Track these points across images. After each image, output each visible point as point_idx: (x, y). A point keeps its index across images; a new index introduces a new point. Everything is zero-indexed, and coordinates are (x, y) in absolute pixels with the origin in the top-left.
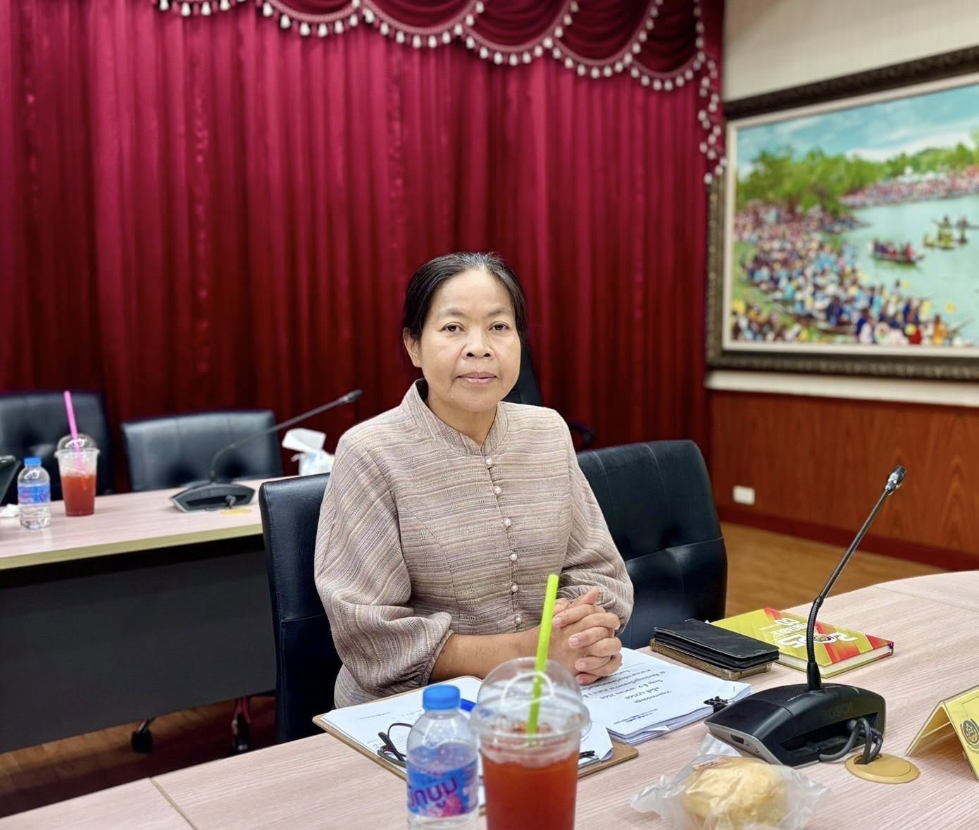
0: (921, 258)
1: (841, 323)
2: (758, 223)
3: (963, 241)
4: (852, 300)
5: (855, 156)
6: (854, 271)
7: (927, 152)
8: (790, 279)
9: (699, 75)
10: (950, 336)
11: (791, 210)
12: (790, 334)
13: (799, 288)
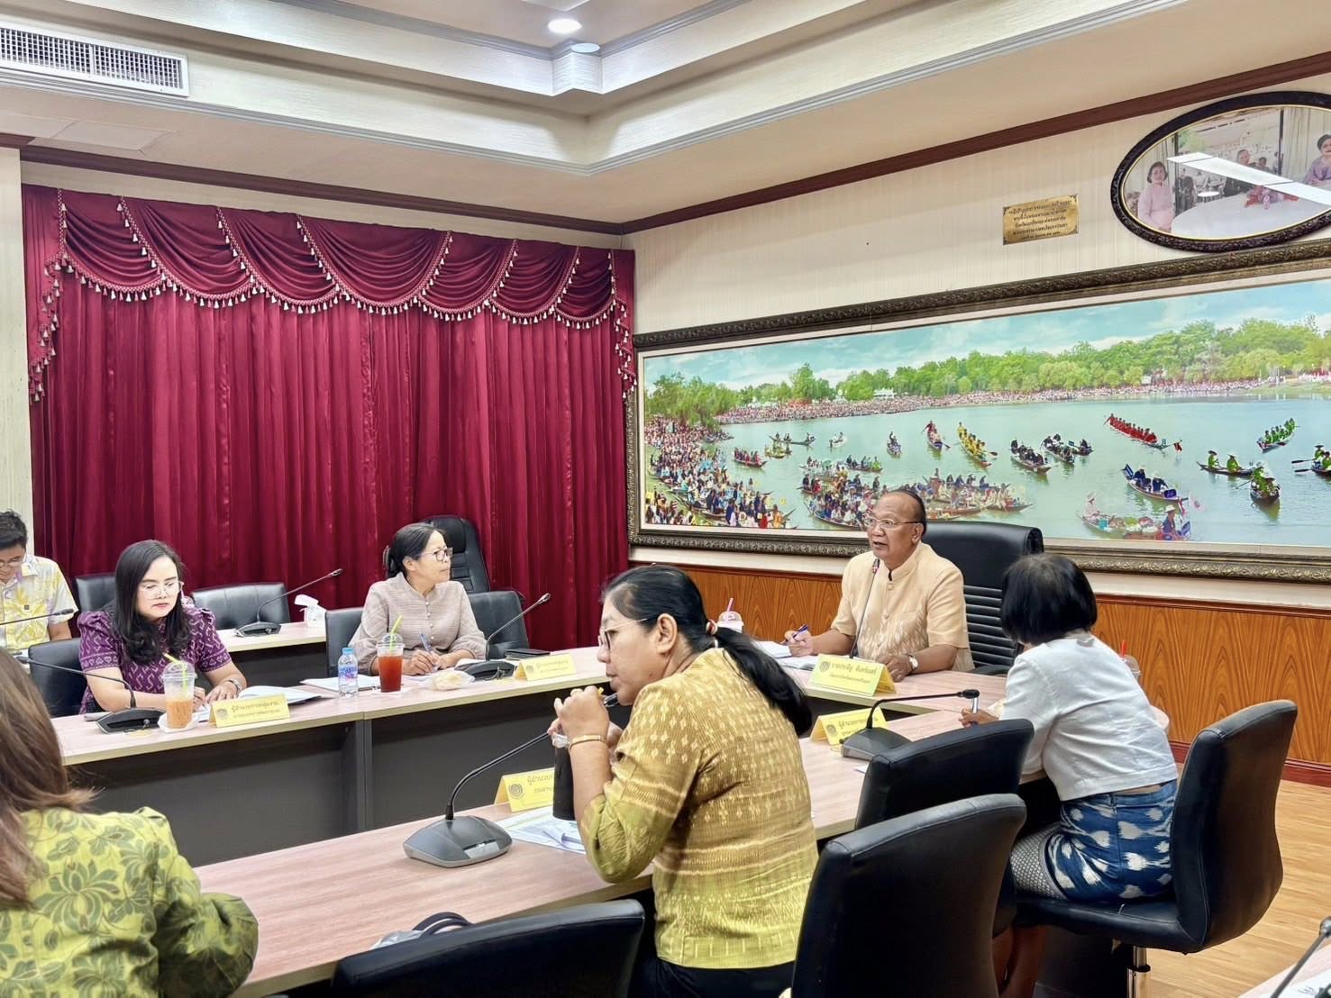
0: (764, 463)
1: (718, 511)
2: (662, 432)
3: (788, 452)
4: (724, 493)
5: (721, 385)
6: (724, 471)
7: (765, 386)
8: (684, 476)
9: (612, 316)
10: (784, 520)
11: (682, 423)
12: (685, 519)
13: (689, 484)
